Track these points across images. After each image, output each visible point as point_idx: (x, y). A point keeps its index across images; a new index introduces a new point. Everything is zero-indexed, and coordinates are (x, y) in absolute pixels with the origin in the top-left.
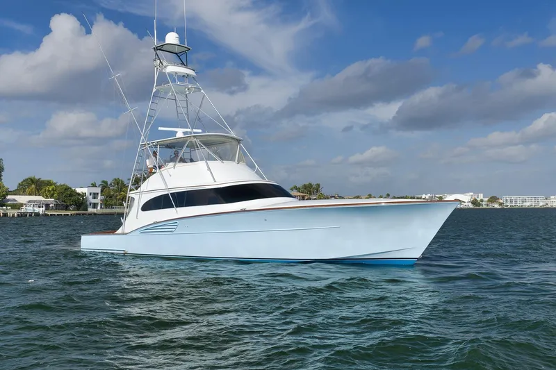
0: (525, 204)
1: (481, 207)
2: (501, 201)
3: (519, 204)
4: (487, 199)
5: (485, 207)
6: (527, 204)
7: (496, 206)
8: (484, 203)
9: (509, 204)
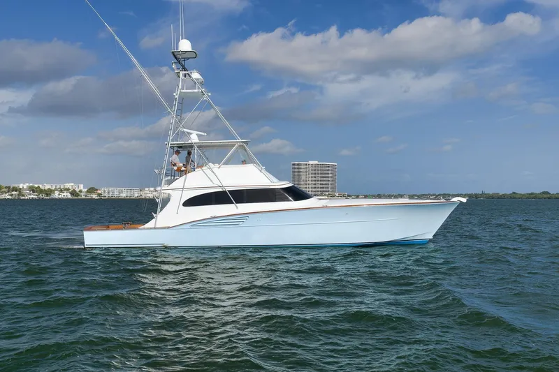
0: (121, 195)
1: (79, 197)
2: (100, 192)
3: (116, 195)
4: (86, 190)
5: (83, 197)
6: (123, 195)
7: (95, 196)
8: (82, 194)
9: (106, 195)
